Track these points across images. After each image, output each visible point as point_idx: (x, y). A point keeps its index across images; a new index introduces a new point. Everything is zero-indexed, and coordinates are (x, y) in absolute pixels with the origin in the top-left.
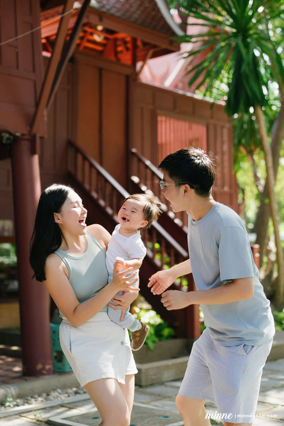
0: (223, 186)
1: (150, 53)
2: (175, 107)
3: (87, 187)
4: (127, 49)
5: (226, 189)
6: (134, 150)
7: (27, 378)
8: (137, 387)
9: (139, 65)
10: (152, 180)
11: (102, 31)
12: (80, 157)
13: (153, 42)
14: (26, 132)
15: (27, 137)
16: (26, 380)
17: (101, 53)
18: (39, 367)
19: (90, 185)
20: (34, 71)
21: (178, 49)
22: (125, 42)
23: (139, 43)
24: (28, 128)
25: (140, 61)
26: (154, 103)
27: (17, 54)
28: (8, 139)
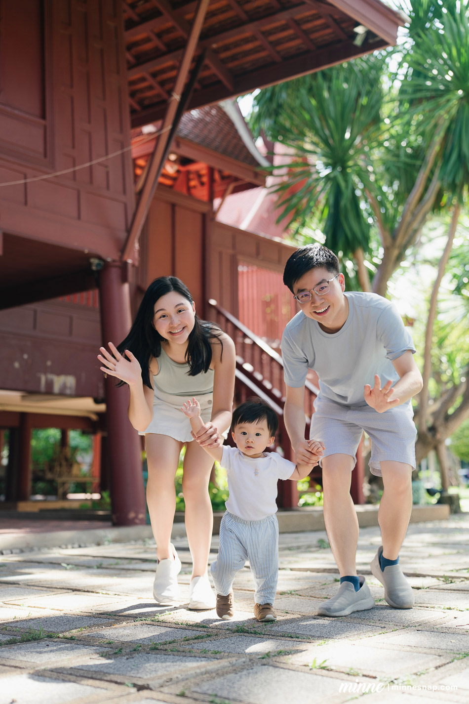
1: (231, 187)
2: (258, 253)
4: (202, 184)
6: (213, 302)
9: (217, 202)
11: (175, 162)
13: (236, 174)
14: (116, 258)
15: (117, 264)
17: (171, 187)
18: (132, 515)
21: (263, 183)
22: (199, 176)
23: (217, 176)
24: (119, 254)
25: (218, 197)
26: (234, 247)
27: (107, 173)
28: (98, 265)
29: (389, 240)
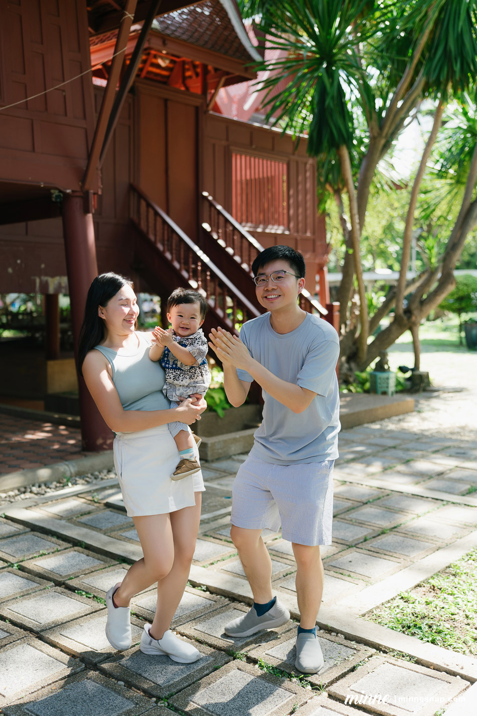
0: (306, 232)
1: (223, 80)
2: (251, 143)
3: (152, 237)
4: (197, 74)
5: (308, 234)
6: (205, 194)
7: (87, 453)
8: (203, 462)
10: (226, 227)
11: (167, 55)
12: (143, 204)
13: (225, 69)
14: (78, 189)
15: (78, 194)
16: (86, 456)
17: (167, 78)
18: (100, 441)
19: (155, 235)
20: (85, 117)
21: (255, 77)
22: (194, 66)
23: (210, 68)
24: (80, 184)
25: (211, 88)
26: (227, 139)
27: (65, 97)
28: (57, 197)
29: (376, 129)
